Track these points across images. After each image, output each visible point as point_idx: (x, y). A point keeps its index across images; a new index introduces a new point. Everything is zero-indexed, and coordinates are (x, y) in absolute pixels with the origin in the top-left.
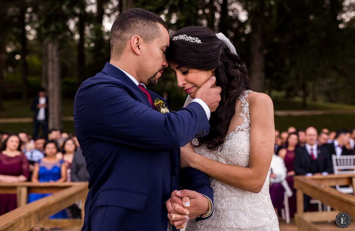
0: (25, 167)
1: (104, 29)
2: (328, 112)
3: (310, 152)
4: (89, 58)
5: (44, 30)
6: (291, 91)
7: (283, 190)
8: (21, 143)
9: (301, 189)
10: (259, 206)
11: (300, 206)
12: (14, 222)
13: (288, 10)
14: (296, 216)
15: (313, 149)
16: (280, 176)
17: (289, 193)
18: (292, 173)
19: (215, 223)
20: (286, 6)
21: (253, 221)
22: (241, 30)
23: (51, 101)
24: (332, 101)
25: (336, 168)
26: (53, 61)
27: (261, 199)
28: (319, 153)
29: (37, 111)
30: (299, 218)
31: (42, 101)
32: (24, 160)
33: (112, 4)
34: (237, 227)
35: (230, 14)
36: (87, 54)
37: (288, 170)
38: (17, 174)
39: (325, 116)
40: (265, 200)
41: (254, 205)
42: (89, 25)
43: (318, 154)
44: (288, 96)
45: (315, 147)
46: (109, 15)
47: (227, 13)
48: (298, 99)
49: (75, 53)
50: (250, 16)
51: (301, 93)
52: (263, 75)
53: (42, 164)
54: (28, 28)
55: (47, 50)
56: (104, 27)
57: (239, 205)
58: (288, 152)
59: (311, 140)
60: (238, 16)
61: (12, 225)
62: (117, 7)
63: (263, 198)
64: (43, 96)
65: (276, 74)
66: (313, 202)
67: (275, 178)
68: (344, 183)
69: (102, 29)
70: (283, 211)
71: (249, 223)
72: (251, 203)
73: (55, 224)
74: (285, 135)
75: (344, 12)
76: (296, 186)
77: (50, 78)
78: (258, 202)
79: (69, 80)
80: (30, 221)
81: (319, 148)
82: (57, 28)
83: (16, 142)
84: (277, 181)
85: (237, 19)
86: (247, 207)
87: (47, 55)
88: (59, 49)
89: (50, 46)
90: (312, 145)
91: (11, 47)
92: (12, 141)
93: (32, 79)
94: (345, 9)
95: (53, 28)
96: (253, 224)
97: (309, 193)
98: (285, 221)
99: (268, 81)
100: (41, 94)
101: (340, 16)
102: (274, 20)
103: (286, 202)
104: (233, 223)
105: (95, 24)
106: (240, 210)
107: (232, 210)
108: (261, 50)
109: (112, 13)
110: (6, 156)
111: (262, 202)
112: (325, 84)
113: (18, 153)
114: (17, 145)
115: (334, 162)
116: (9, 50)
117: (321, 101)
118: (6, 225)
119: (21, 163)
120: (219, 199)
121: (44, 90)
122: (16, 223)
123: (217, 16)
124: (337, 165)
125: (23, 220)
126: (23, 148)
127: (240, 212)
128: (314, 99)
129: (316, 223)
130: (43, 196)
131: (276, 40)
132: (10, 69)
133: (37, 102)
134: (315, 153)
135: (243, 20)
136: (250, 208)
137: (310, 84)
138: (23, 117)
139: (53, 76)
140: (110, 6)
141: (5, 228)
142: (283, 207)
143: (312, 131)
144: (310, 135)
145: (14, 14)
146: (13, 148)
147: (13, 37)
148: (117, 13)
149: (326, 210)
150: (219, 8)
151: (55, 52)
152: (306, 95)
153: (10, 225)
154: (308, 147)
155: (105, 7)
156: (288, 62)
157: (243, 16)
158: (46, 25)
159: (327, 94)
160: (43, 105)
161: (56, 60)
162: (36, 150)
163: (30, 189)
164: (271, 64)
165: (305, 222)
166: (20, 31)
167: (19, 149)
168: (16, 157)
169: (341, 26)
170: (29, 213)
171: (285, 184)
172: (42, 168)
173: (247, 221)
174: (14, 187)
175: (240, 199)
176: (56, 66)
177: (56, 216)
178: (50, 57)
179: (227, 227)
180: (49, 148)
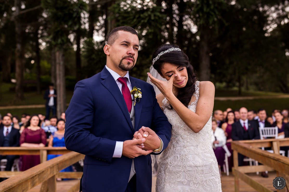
0: (43, 137)
1: (94, 41)
2: (257, 98)
3: (243, 125)
4: (84, 62)
5: (53, 42)
6: (230, 83)
7: (224, 152)
8: (40, 121)
9: (237, 150)
10: (207, 152)
11: (236, 162)
12: (44, 170)
13: (227, 24)
14: (233, 169)
15: (245, 123)
16: (222, 142)
17: (228, 154)
18: (230, 140)
19: (180, 163)
20: (224, 21)
21: (204, 161)
22: (193, 40)
23: (58, 92)
24: (260, 90)
25: (262, 136)
26: (59, 64)
27: (208, 148)
28: (249, 125)
29: (48, 99)
30: (235, 170)
31: (52, 92)
32: (43, 133)
33: (100, 22)
34: (194, 165)
35: (185, 27)
36: (82, 58)
37: (228, 138)
38: (38, 142)
39: (255, 100)
40: (210, 148)
41: (204, 151)
42: (83, 38)
43: (249, 127)
44: (228, 86)
45: (246, 121)
46: (98, 31)
47: (183, 27)
48: (236, 89)
49: (74, 58)
50: (199, 29)
51: (237, 84)
52: (209, 71)
53: (55, 136)
54: (40, 41)
55: (55, 56)
56: (94, 40)
57: (195, 151)
58: (228, 125)
59: (243, 116)
60: (191, 29)
61: (43, 172)
62: (103, 24)
63: (209, 147)
64: (53, 89)
65: (218, 71)
66: (245, 160)
67: (218, 144)
68: (267, 145)
69: (93, 41)
70: (224, 166)
71: (202, 162)
72: (202, 150)
73: (66, 175)
74: (225, 113)
75: (269, 25)
76: (232, 148)
77: (58, 76)
78: (206, 149)
79: (70, 77)
80: (53, 170)
81: (249, 122)
82: (63, 41)
83: (37, 120)
84: (220, 145)
85: (189, 31)
86: (200, 152)
87: (55, 60)
88: (63, 55)
89: (57, 54)
90: (244, 120)
91: (28, 55)
92: (34, 120)
93: (44, 77)
94: (269, 22)
95: (59, 41)
96: (204, 163)
97: (242, 152)
98: (226, 174)
99: (213, 76)
100: (51, 87)
101: (266, 27)
102: (217, 32)
103: (226, 161)
104: (191, 163)
105: (88, 37)
106: (196, 154)
107: (191, 154)
108: (207, 53)
109: (100, 29)
110: (30, 130)
111: (209, 150)
112: (255, 77)
113: (38, 128)
114: (38, 122)
115: (261, 133)
116: (27, 56)
117: (252, 90)
118: (40, 171)
119: (41, 135)
120: (182, 148)
121: (52, 85)
122: (45, 171)
123: (175, 29)
124: (263, 134)
125: (49, 169)
126: (41, 124)
127: (196, 155)
128: (247, 89)
129: (248, 174)
130: (56, 156)
131: (218, 46)
132: (28, 70)
133: (49, 93)
134: (247, 126)
135: (194, 32)
136: (202, 153)
137: (244, 78)
138: (38, 104)
139: (60, 75)
140: (98, 24)
141: (39, 173)
142: (224, 163)
143: (243, 110)
144: (242, 113)
145: (30, 31)
146: (35, 124)
147: (30, 48)
148: (103, 29)
149: (255, 165)
150: (177, 24)
151: (61, 58)
152: (240, 86)
153: (42, 171)
154: (242, 122)
155: (95, 25)
156: (227, 61)
157: (194, 29)
158: (55, 39)
159: (256, 84)
160: (52, 95)
161: (62, 63)
162: (51, 125)
163: (49, 152)
164: (215, 63)
165: (240, 173)
166: (34, 44)
167: (39, 125)
168: (37, 131)
169: (266, 35)
170: (53, 165)
171: (225, 148)
172: (56, 138)
173: (200, 161)
174: (38, 151)
175: (196, 147)
176: (62, 68)
177: (66, 170)
178: (57, 61)
179: (187, 166)
180: (60, 124)
